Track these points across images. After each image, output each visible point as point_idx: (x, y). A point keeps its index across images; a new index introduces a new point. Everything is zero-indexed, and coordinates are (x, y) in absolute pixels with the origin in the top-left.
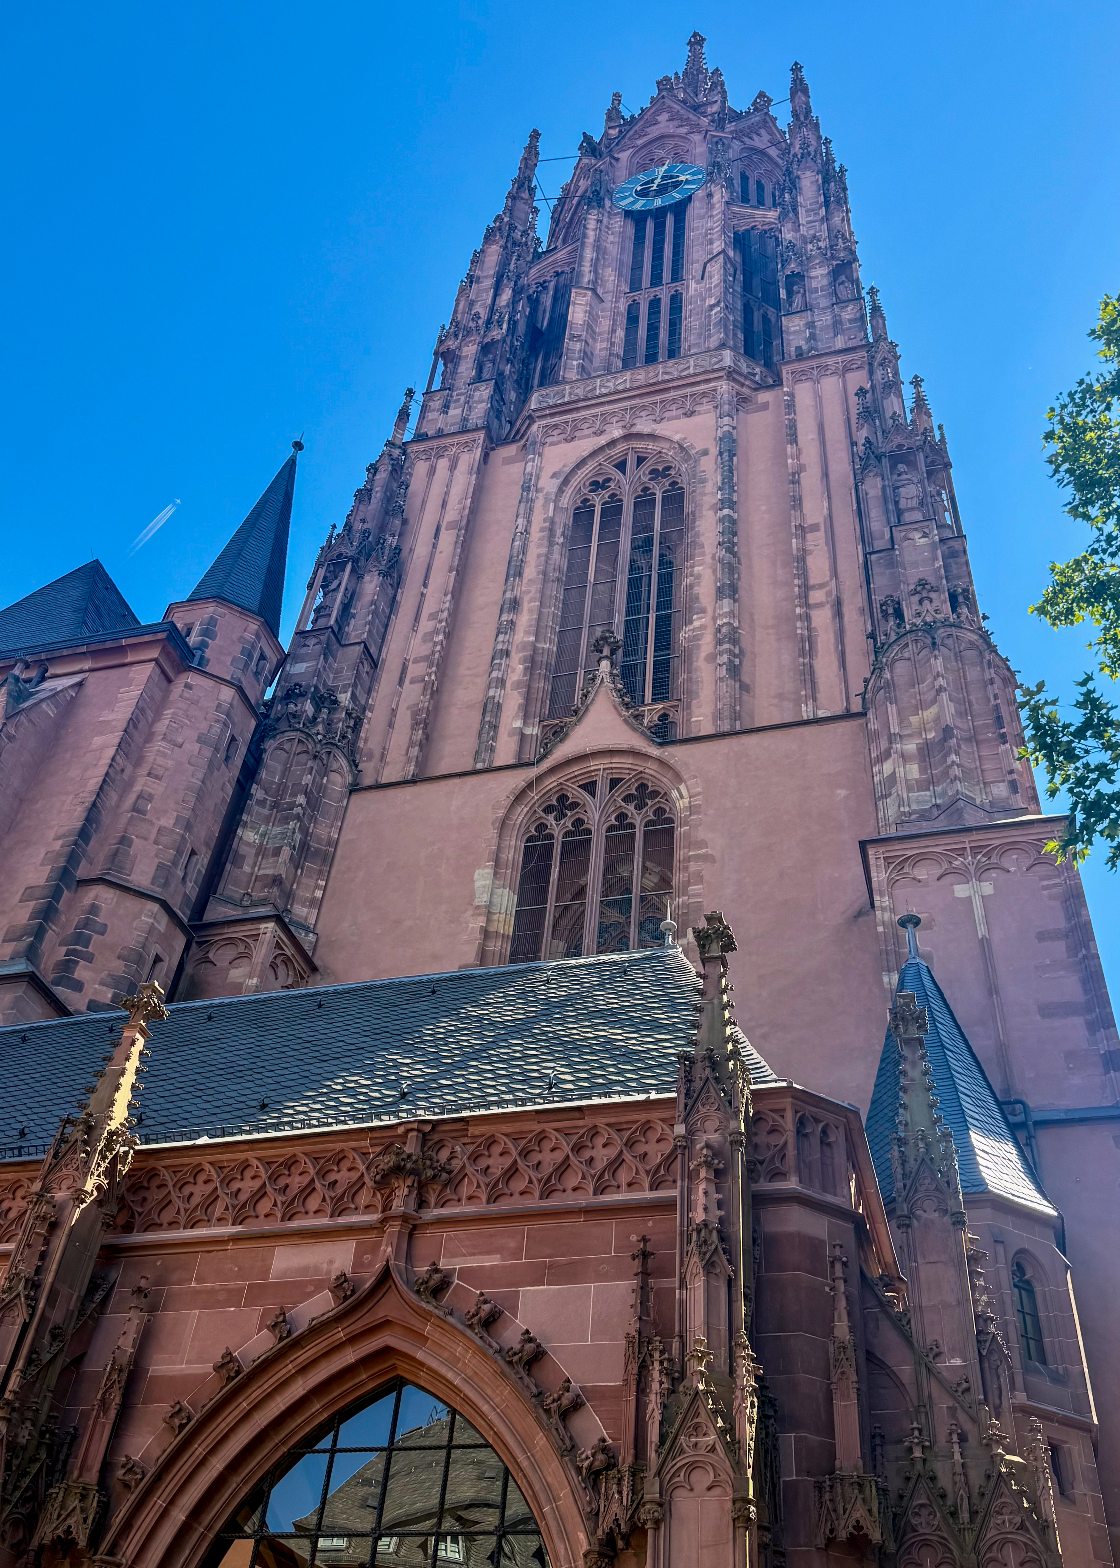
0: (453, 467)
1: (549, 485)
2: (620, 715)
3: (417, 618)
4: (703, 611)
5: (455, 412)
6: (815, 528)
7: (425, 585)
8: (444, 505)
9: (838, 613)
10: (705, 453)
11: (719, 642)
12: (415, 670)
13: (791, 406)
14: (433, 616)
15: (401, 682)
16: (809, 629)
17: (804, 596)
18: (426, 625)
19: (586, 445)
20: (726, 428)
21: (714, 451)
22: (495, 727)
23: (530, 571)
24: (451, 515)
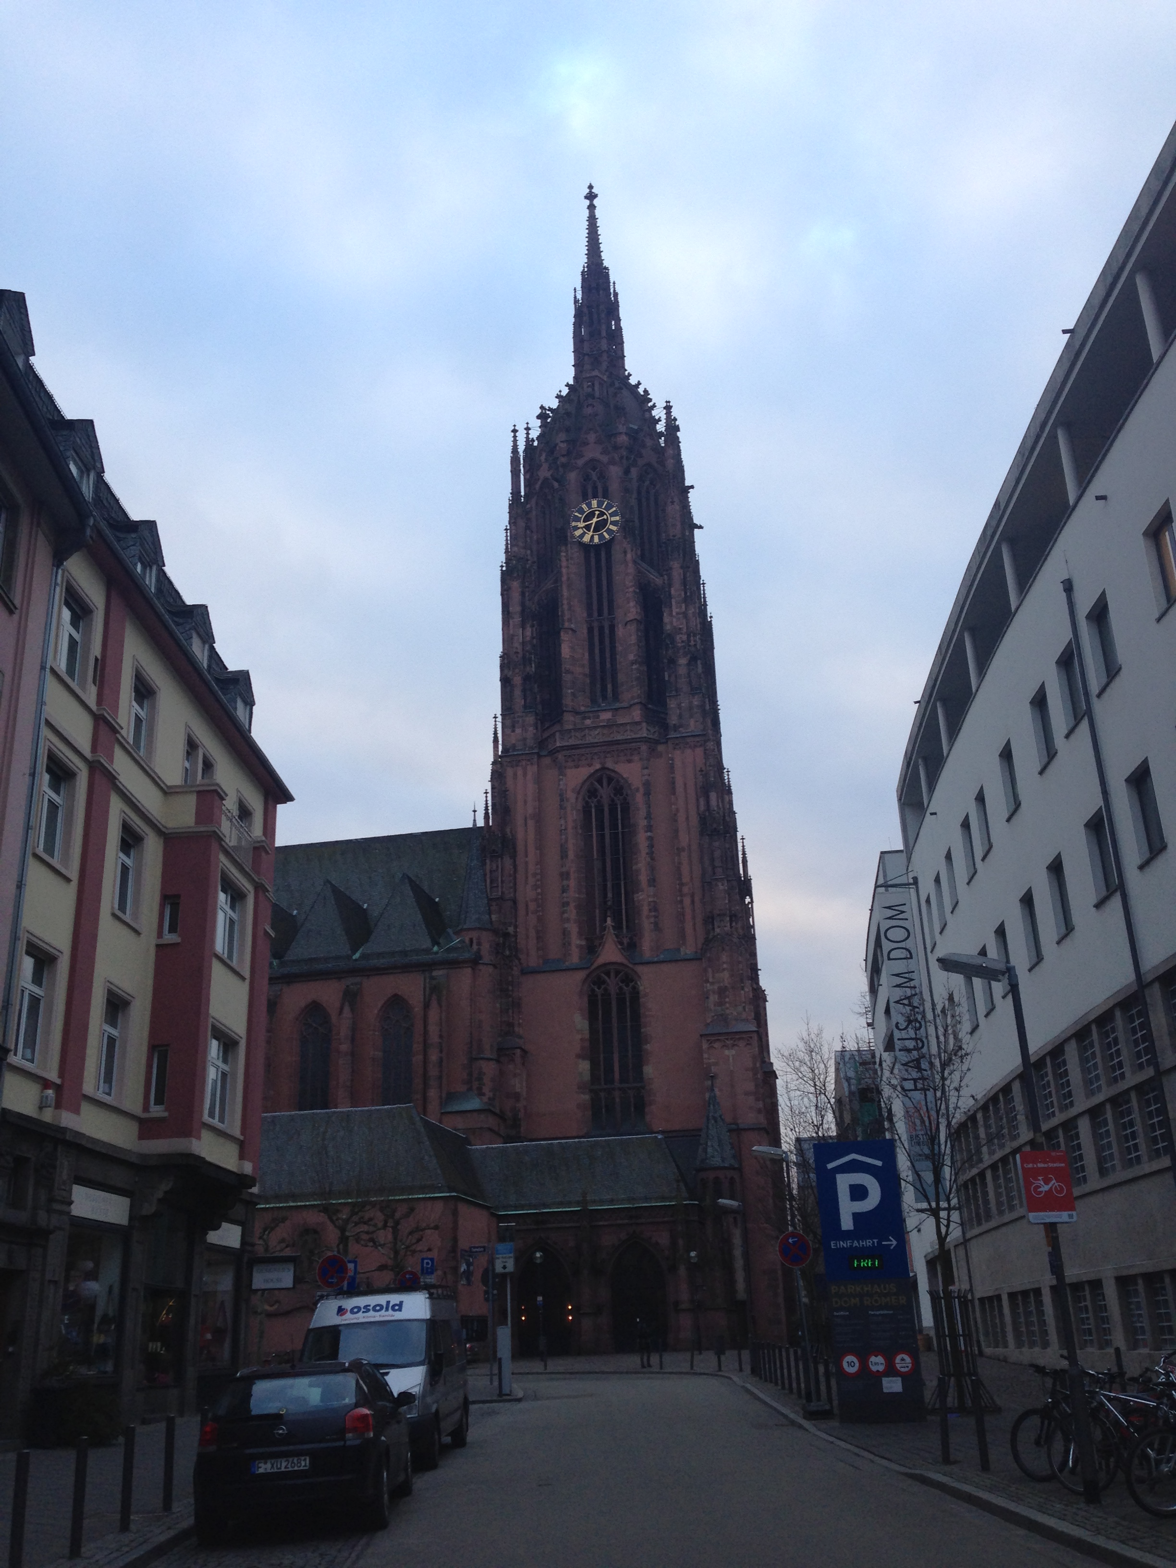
0: (525, 774)
1: (571, 796)
2: (617, 946)
3: (527, 878)
4: (642, 891)
5: (518, 731)
6: (683, 850)
7: (527, 856)
8: (525, 802)
9: (693, 902)
10: (637, 790)
11: (650, 910)
12: (532, 906)
13: (672, 768)
14: (535, 875)
15: (527, 914)
16: (683, 908)
17: (680, 891)
18: (531, 881)
19: (584, 772)
20: (646, 777)
21: (642, 790)
22: (570, 944)
23: (571, 855)
24: (530, 811)
